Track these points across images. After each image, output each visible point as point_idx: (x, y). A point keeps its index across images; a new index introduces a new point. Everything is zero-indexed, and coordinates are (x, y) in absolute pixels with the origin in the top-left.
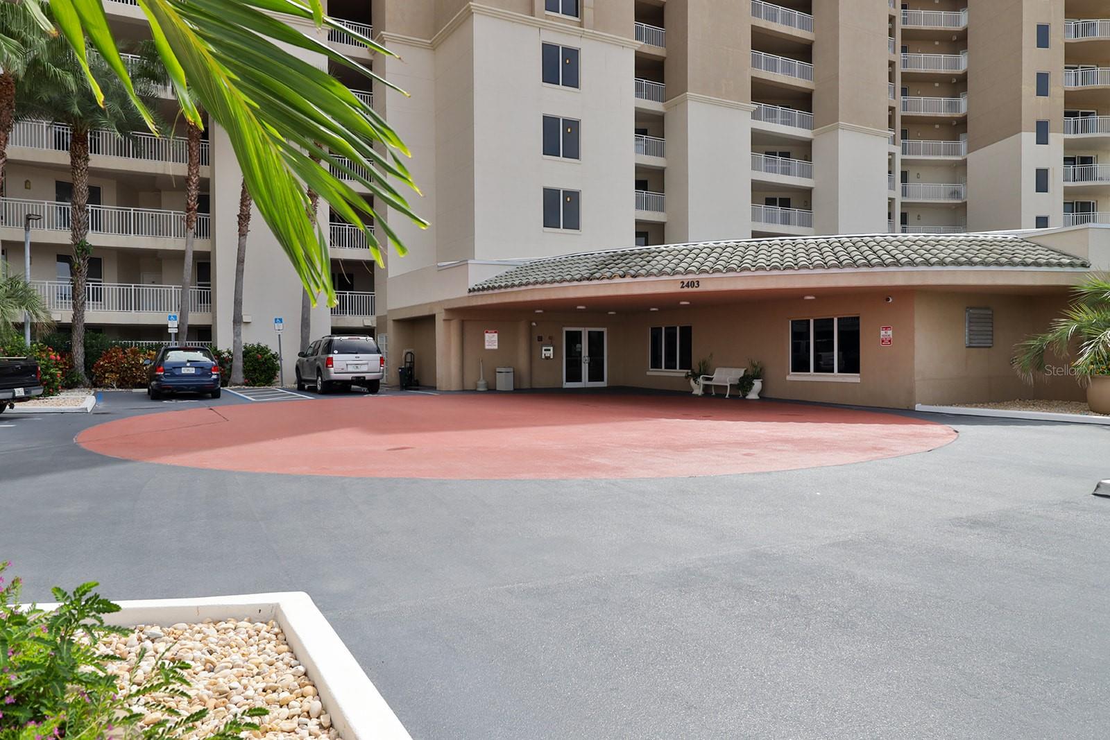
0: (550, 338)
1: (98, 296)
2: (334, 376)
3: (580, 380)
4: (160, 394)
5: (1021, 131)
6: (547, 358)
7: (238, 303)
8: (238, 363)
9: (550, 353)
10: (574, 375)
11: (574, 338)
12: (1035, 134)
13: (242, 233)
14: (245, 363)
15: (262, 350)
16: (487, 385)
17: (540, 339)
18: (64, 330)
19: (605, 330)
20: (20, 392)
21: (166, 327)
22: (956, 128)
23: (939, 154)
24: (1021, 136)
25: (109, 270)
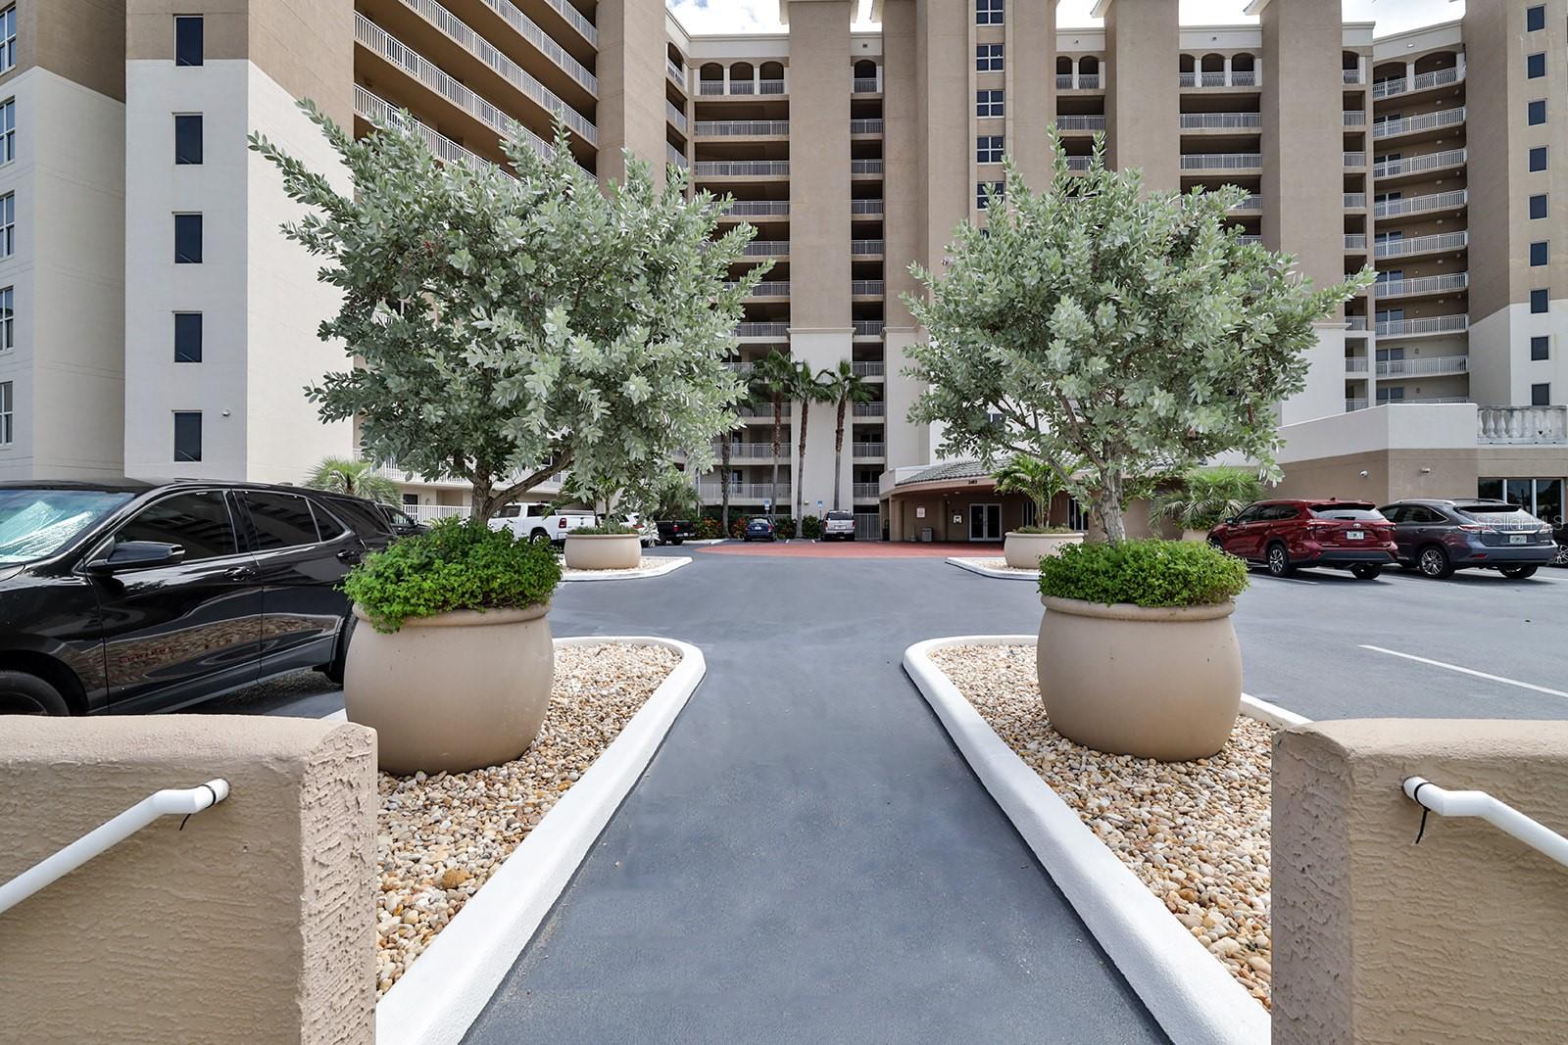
0: (961, 510)
1: (740, 491)
2: (828, 532)
3: (982, 536)
4: (748, 539)
5: (1509, 304)
6: (958, 523)
7: (799, 493)
8: (800, 526)
9: (960, 520)
10: (977, 532)
11: (977, 511)
12: (1529, 304)
13: (801, 456)
14: (803, 525)
15: (812, 519)
16: (917, 538)
17: (953, 511)
18: (720, 508)
19: (1000, 505)
20: (686, 534)
21: (764, 507)
22: (1458, 302)
23: (1436, 330)
24: (1509, 310)
25: (746, 476)
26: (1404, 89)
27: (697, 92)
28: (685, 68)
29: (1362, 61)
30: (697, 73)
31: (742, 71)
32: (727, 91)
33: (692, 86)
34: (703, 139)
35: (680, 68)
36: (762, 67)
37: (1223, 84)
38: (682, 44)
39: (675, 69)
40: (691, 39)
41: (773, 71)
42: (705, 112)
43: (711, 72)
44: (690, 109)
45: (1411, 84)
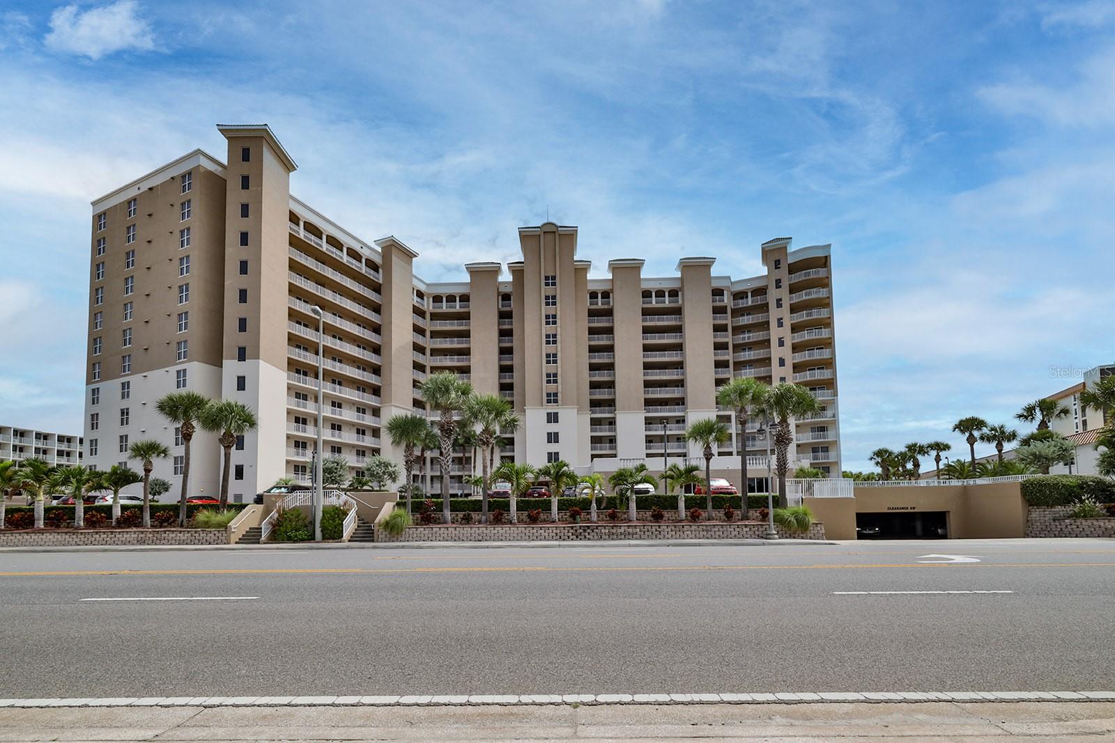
26: (747, 303)
27: (431, 308)
28: (425, 298)
29: (725, 292)
30: (431, 299)
31: (451, 299)
32: (444, 307)
33: (428, 306)
34: (434, 329)
35: (423, 299)
36: (460, 297)
37: (651, 303)
38: (423, 288)
39: (419, 300)
40: (428, 285)
41: (465, 298)
42: (434, 317)
43: (437, 299)
44: (428, 316)
45: (749, 301)
